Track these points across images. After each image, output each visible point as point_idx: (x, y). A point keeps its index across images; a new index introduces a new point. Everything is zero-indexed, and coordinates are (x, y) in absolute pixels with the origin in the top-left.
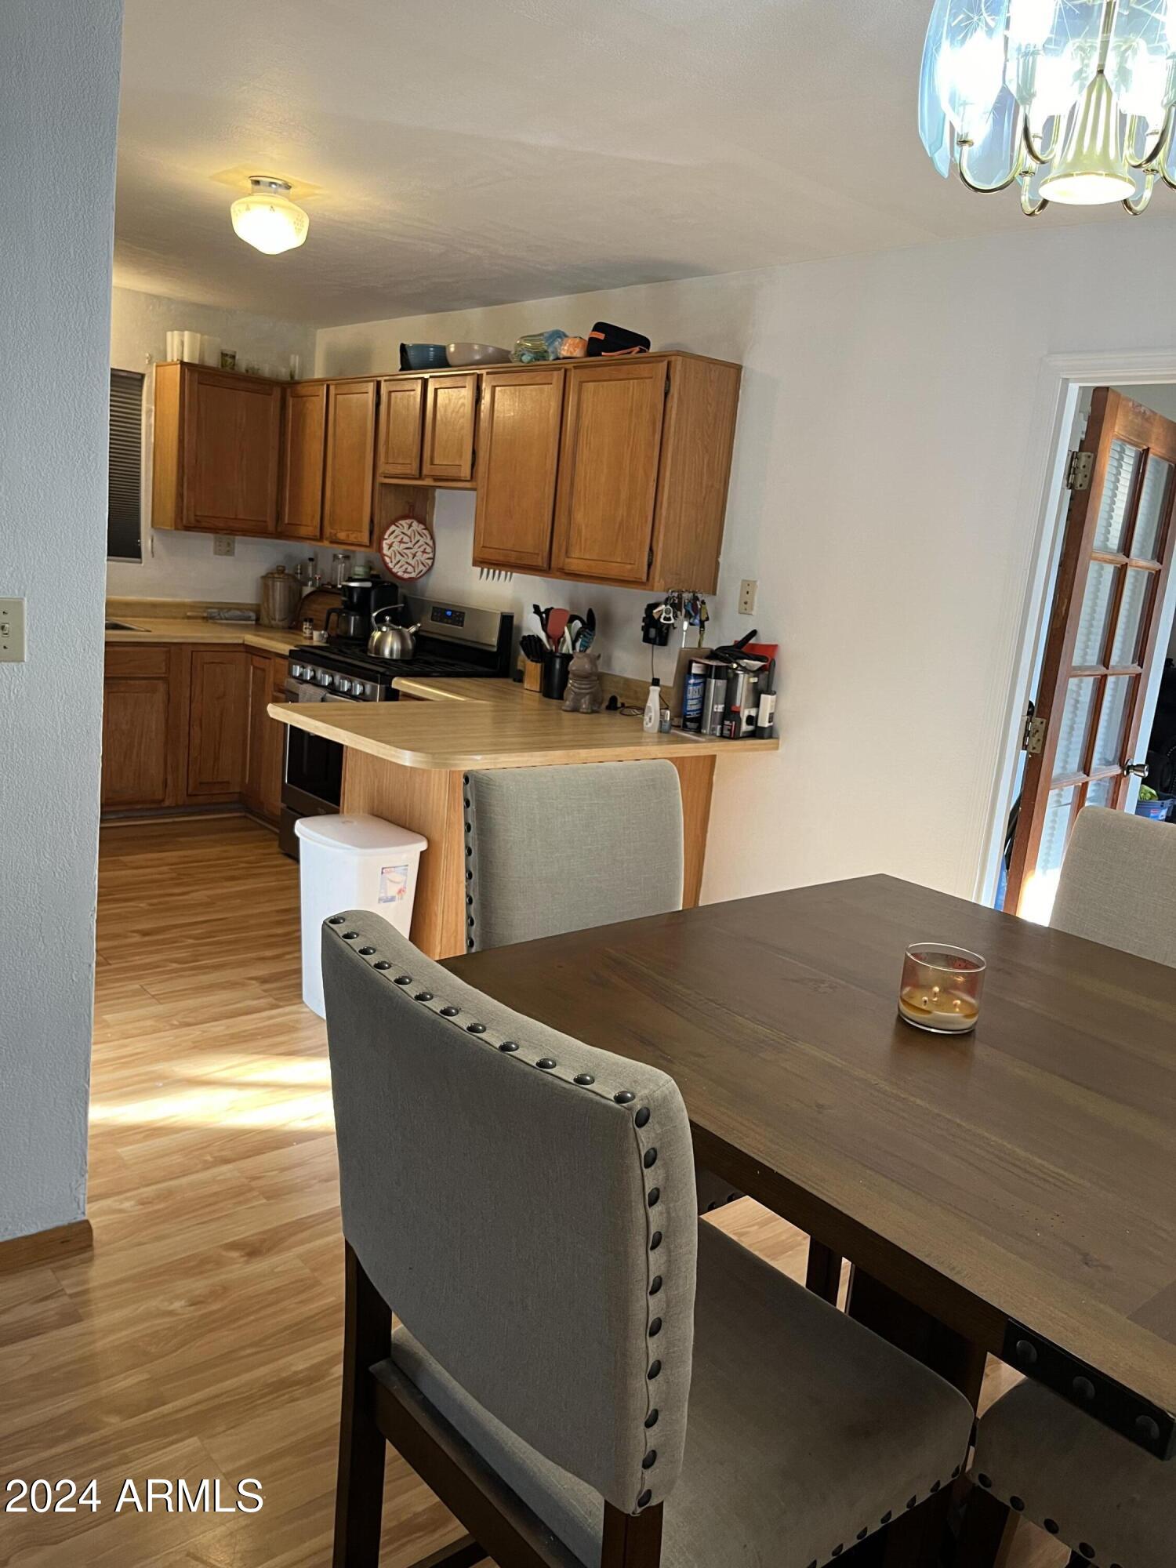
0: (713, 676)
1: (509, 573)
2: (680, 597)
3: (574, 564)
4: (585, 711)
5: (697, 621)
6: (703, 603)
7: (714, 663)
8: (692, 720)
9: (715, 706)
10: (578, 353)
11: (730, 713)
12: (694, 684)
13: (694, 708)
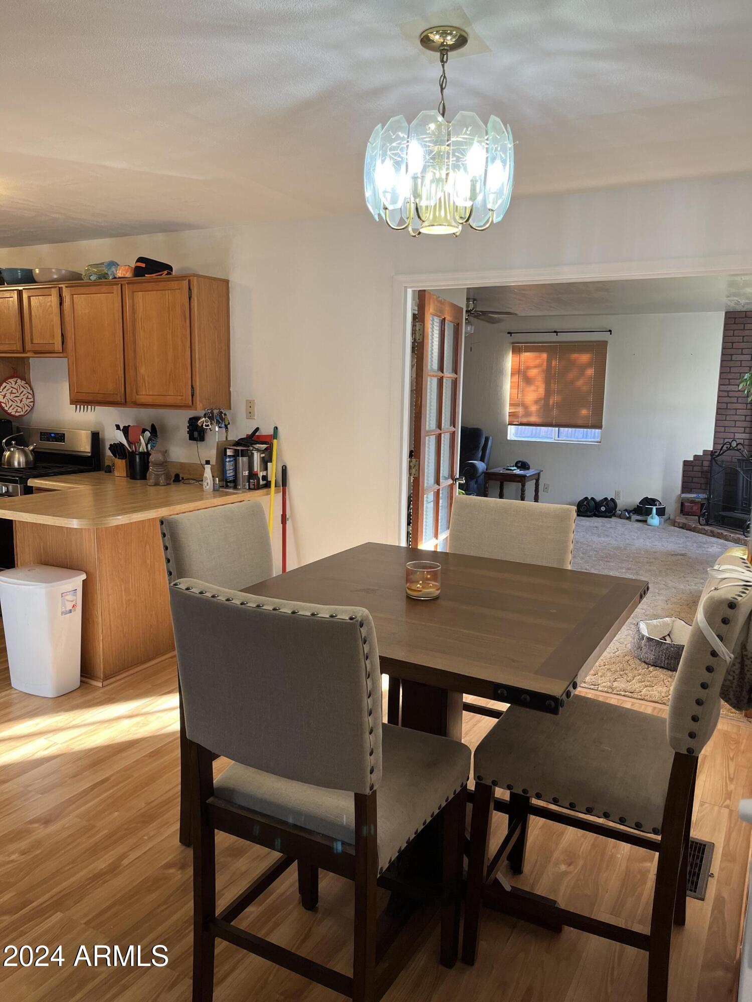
0: (240, 456)
1: (93, 407)
2: (212, 413)
3: (142, 399)
5: (223, 425)
6: (225, 415)
7: (239, 448)
8: (230, 482)
9: (244, 472)
10: (129, 275)
11: (252, 475)
13: (232, 474)
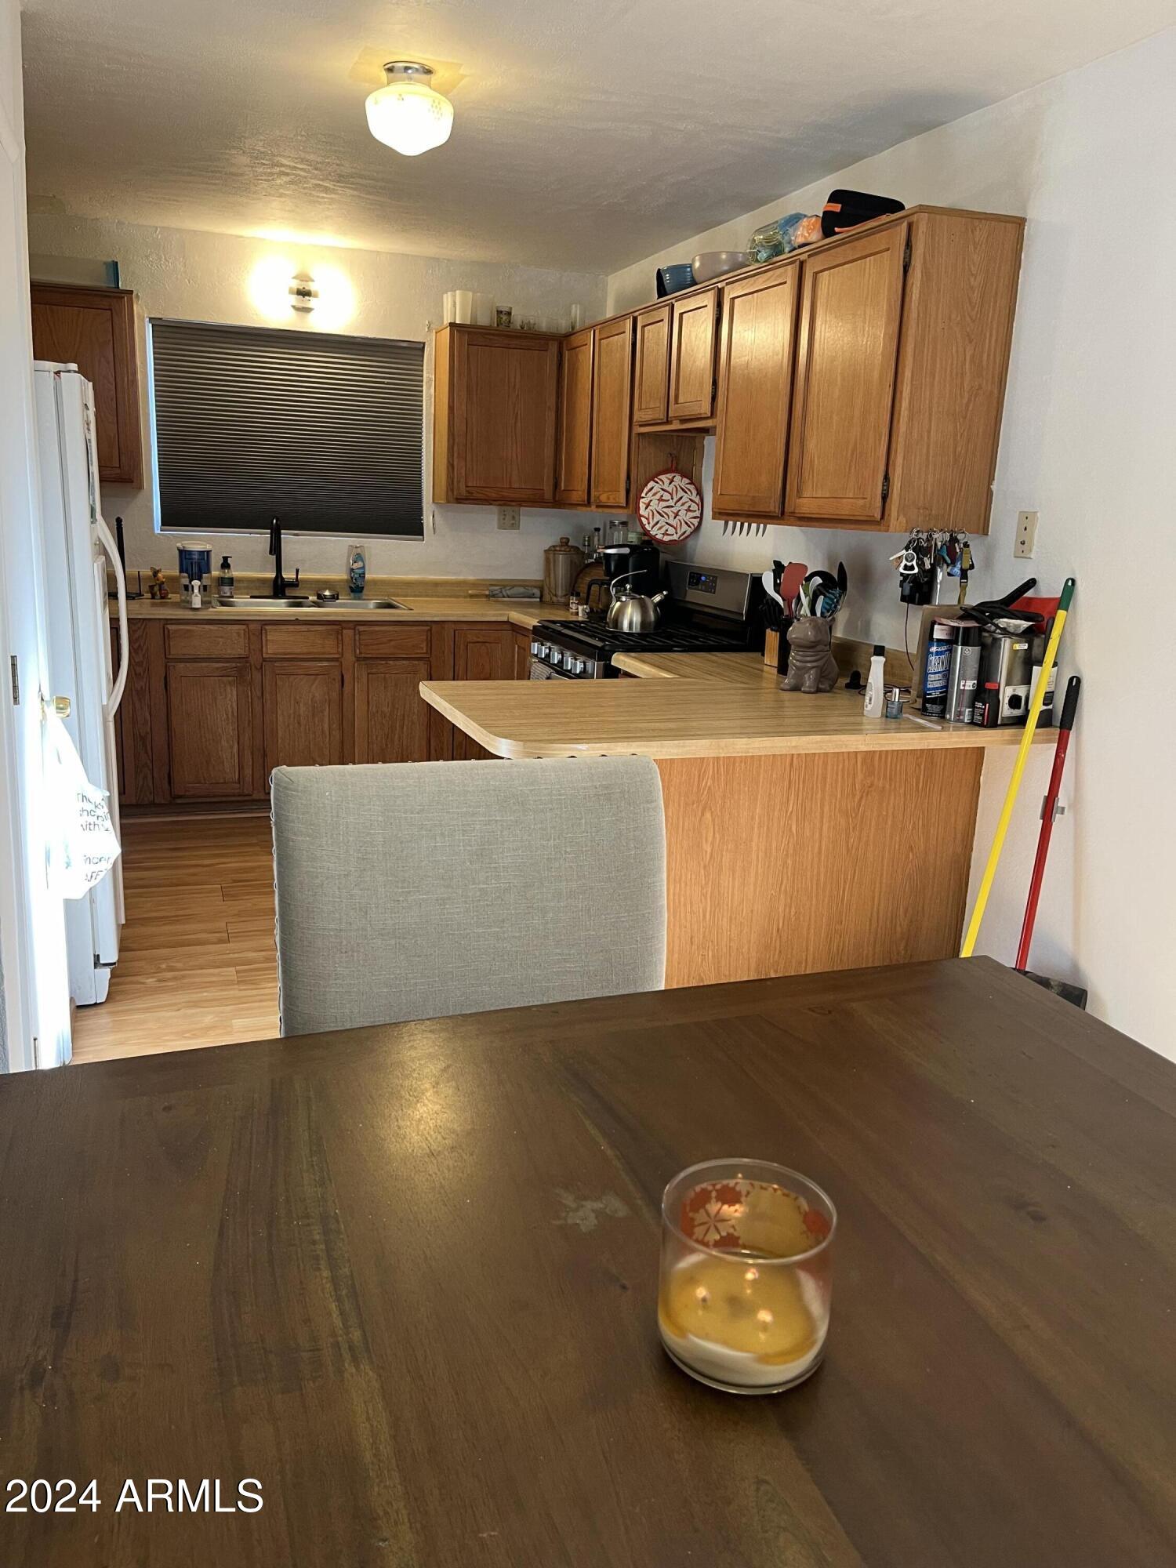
0: (960, 644)
1: (762, 525)
2: (929, 539)
3: (806, 504)
4: (807, 689)
5: (957, 570)
6: (966, 545)
7: (962, 624)
8: (933, 701)
9: (962, 683)
10: (815, 235)
11: (984, 693)
12: (937, 653)
13: (938, 684)
